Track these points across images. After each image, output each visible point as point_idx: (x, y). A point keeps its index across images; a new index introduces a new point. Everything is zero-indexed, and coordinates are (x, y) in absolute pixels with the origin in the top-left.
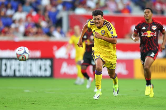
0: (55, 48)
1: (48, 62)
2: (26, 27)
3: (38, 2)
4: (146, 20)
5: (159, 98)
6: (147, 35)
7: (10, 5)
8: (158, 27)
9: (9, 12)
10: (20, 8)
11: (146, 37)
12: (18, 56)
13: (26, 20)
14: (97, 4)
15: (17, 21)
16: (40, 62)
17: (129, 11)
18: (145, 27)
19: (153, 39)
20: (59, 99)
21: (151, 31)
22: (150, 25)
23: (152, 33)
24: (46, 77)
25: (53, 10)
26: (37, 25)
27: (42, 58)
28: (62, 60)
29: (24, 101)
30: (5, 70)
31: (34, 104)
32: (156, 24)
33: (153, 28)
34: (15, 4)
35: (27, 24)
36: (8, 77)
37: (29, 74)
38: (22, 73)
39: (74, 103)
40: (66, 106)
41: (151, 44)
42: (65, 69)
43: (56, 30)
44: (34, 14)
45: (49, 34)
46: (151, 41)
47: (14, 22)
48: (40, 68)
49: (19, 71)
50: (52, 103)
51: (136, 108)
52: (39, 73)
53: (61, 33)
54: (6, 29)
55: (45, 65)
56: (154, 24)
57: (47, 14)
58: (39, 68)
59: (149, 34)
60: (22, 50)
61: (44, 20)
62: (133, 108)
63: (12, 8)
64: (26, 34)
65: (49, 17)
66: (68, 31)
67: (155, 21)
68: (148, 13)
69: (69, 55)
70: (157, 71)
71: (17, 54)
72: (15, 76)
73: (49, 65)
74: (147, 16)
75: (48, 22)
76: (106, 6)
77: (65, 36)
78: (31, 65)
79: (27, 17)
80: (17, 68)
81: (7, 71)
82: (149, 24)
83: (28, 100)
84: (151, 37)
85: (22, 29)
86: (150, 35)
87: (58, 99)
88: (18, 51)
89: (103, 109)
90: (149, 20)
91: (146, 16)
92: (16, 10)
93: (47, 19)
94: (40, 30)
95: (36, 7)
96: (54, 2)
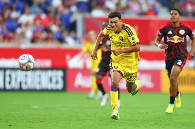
0: (68, 56)
1: (60, 73)
2: (34, 32)
3: (48, 2)
4: (172, 23)
5: (190, 115)
6: (174, 40)
7: (14, 6)
8: (186, 31)
9: (14, 15)
10: (27, 9)
11: (173, 42)
12: (21, 65)
13: (34, 24)
14: (118, 4)
15: (23, 25)
16: (50, 73)
17: (155, 13)
18: (172, 32)
19: (181, 46)
20: (73, 117)
21: (179, 36)
22: (177, 29)
23: (180, 38)
24: (57, 91)
25: (66, 12)
26: (47, 30)
27: (52, 68)
28: (76, 71)
29: (32, 119)
30: (10, 83)
31: (43, 122)
32: (184, 27)
33: (181, 32)
34: (21, 5)
35: (35, 29)
36: (13, 90)
37: (38, 87)
38: (30, 85)
39: (90, 121)
40: (81, 125)
41: (178, 52)
42: (80, 81)
43: (69, 35)
44: (44, 16)
45: (61, 40)
46: (178, 47)
47: (20, 25)
48: (51, 80)
49: (26, 83)
50: (65, 121)
51: (163, 127)
52: (50, 86)
53: (75, 39)
54: (11, 34)
55: (56, 76)
56: (182, 27)
57: (58, 17)
58: (49, 80)
59: (176, 39)
60: (26, 58)
61: (55, 23)
62: (160, 127)
63: (17, 9)
64: (34, 40)
65: (61, 19)
66: (83, 37)
67: (183, 24)
68: (176, 14)
69: (85, 65)
70: (188, 83)
71: (20, 64)
72: (21, 90)
73: (61, 77)
74: (175, 18)
75: (60, 26)
76: (127, 7)
77: (80, 43)
78: (40, 76)
79: (35, 20)
80: (24, 80)
81: (11, 83)
82: (176, 27)
83: (37, 117)
84: (179, 43)
85: (29, 34)
86: (178, 40)
87: (71, 117)
88: (21, 59)
89: (125, 128)
90: (176, 23)
91: (172, 18)
92: (23, 12)
93: (59, 22)
94: (50, 35)
95: (45, 8)
96: (67, 3)
